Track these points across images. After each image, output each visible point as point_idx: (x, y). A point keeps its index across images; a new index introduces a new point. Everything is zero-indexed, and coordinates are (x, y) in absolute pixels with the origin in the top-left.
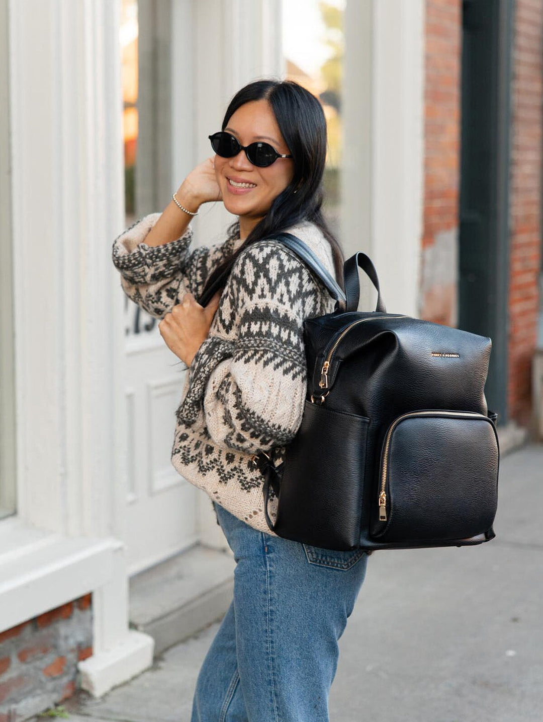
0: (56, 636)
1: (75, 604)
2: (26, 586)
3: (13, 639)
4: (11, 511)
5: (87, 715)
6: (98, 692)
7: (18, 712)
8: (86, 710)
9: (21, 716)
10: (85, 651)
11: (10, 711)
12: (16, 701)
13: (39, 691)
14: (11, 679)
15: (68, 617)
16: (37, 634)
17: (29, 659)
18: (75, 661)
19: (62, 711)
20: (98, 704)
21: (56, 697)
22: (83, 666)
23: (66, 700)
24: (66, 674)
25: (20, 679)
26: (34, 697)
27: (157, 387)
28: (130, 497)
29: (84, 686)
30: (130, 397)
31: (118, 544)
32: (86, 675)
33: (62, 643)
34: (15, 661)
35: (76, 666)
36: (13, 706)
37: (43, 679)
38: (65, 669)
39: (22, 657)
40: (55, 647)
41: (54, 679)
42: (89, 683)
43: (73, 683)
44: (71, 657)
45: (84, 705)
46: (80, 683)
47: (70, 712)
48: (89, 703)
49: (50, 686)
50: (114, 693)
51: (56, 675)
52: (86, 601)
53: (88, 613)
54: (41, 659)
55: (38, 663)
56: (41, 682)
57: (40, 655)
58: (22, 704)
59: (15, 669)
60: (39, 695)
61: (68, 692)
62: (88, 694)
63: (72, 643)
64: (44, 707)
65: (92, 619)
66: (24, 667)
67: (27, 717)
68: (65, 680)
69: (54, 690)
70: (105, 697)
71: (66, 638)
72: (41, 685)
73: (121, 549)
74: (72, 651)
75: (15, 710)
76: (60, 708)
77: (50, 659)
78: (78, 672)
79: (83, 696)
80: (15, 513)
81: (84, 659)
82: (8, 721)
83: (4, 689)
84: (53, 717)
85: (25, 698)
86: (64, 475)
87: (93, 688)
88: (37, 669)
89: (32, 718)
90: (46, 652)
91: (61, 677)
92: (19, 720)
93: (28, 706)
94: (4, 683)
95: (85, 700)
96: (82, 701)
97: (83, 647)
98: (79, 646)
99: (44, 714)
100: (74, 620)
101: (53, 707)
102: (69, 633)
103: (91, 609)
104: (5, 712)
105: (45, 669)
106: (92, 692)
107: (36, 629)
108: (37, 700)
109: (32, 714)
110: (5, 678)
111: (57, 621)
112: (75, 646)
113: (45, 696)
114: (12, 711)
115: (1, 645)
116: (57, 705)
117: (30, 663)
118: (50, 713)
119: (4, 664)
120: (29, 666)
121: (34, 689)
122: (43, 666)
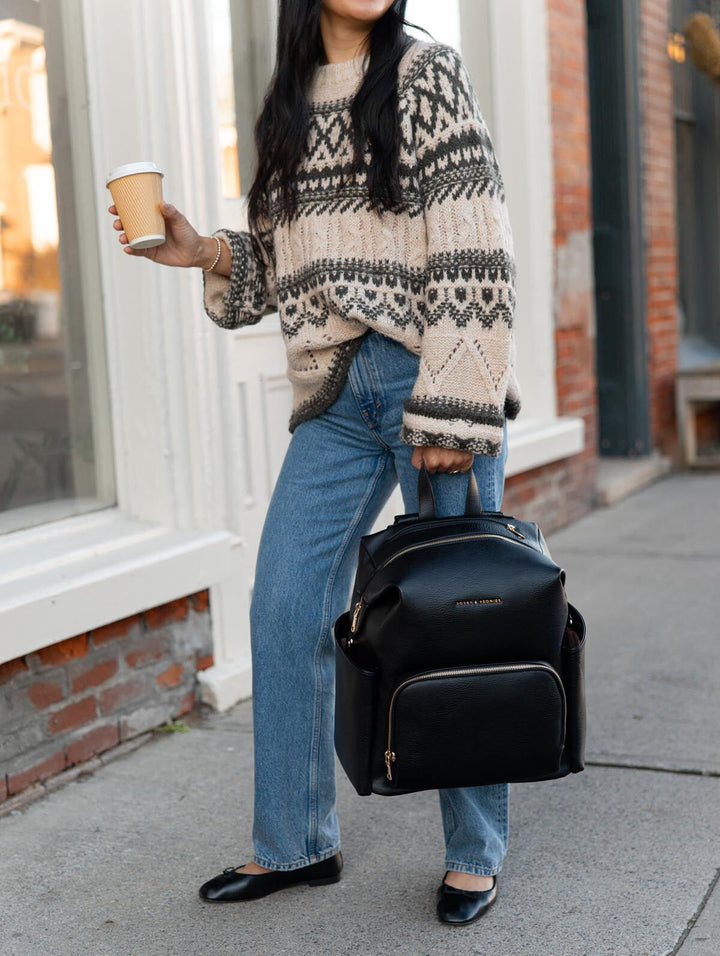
0: (170, 640)
1: (190, 604)
2: (132, 575)
3: (120, 639)
4: (111, 502)
5: (211, 729)
6: (222, 705)
7: (130, 724)
8: (210, 724)
9: (133, 730)
10: (205, 660)
11: (119, 723)
12: (127, 713)
13: (152, 702)
14: (118, 685)
15: (183, 619)
16: (147, 636)
17: (139, 665)
18: (193, 670)
19: (182, 726)
20: (222, 718)
21: (173, 710)
22: (203, 676)
23: (185, 714)
24: (184, 684)
25: (129, 687)
26: (147, 708)
27: (272, 379)
28: (248, 500)
29: (205, 699)
30: (242, 386)
31: (236, 540)
32: (207, 686)
33: (176, 647)
34: (122, 665)
35: (195, 676)
36: (123, 718)
37: (157, 688)
38: (181, 677)
39: (131, 661)
40: (169, 651)
41: (170, 689)
42: (211, 695)
43: (192, 694)
44: (189, 665)
45: (207, 719)
46: (200, 697)
47: (190, 726)
48: (211, 717)
49: (166, 696)
50: (239, 707)
51: (172, 685)
52: (200, 600)
53: (206, 616)
54: (154, 664)
55: (150, 669)
56: (154, 691)
57: (152, 661)
58: (135, 715)
59: (123, 675)
60: (154, 707)
61: (187, 706)
62: (211, 708)
63: (188, 649)
64: (159, 721)
65: (210, 623)
66: (133, 673)
67: (141, 731)
68: (183, 691)
69: (171, 703)
70: (229, 711)
71: (182, 643)
72: (155, 695)
73: (238, 545)
74: (190, 658)
75: (125, 722)
76: (179, 723)
77: (164, 665)
78: (197, 683)
79: (205, 710)
80: (115, 505)
81: (204, 669)
82: (119, 736)
83: (111, 696)
84: (170, 732)
85: (137, 709)
86: (170, 457)
87: (215, 701)
88: (149, 675)
89: (146, 733)
90: (158, 656)
91: (178, 687)
92: (130, 735)
93: (141, 718)
94: (109, 690)
95: (207, 714)
96: (204, 717)
97: (202, 654)
98: (198, 652)
99: (160, 729)
100: (190, 623)
101: (170, 722)
102: (184, 636)
103: (209, 612)
104: (114, 723)
105: (159, 677)
106: (214, 705)
107: (145, 629)
108: (151, 711)
109: (146, 728)
110: (112, 683)
111: (170, 623)
112: (192, 653)
113: (160, 708)
114: (122, 723)
115: (105, 645)
116: (174, 720)
117: (140, 668)
118: (166, 728)
119: (108, 668)
120: (139, 672)
121: (147, 699)
122: (156, 673)
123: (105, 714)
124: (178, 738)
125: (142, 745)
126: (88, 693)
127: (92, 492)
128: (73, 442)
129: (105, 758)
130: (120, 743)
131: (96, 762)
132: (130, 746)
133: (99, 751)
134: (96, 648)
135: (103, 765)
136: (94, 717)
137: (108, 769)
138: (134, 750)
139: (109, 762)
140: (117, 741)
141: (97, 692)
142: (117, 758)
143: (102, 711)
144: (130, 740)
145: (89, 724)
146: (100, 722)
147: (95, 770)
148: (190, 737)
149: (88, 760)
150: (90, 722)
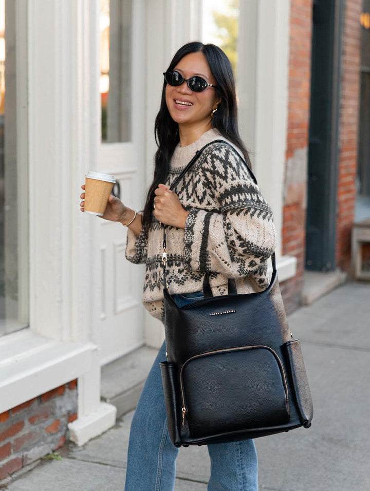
0: (54, 407)
1: (67, 386)
2: (35, 375)
3: (26, 409)
4: (26, 325)
5: (73, 458)
6: (80, 443)
7: (29, 456)
8: (73, 455)
9: (30, 459)
10: (72, 416)
11: (23, 456)
12: (27, 449)
13: (42, 443)
14: (24, 435)
15: (62, 394)
16: (42, 405)
17: (35, 423)
18: (66, 422)
19: (57, 456)
20: (80, 451)
21: (53, 446)
22: (70, 426)
23: (60, 447)
24: (60, 431)
25: (30, 435)
26: (39, 446)
27: (120, 245)
28: (103, 316)
29: (71, 439)
30: (103, 251)
31: (94, 347)
32: (73, 432)
33: (57, 412)
34: (27, 423)
35: (67, 426)
36: (26, 453)
37: (45, 435)
38: (59, 427)
39: (32, 421)
40: (53, 414)
41: (52, 435)
42: (75, 437)
43: (64, 436)
44: (63, 420)
45: (72, 451)
46: (69, 437)
47: (62, 456)
48: (74, 450)
49: (50, 439)
50: (90, 443)
51: (53, 432)
52: (73, 384)
53: (75, 391)
54: (44, 421)
55: (42, 425)
56: (43, 436)
57: (44, 419)
58: (31, 451)
59: (27, 429)
60: (42, 445)
61: (61, 443)
62: (74, 444)
63: (64, 411)
64: (46, 452)
65: (77, 395)
66: (33, 427)
67: (34, 459)
68: (60, 435)
69: (52, 442)
70: (85, 446)
71: (61, 408)
72: (44, 439)
73: (96, 350)
74: (64, 416)
75: (26, 455)
76: (56, 454)
77: (50, 421)
78: (68, 429)
79: (71, 445)
80: (28, 327)
81: (72, 422)
82: (22, 462)
83: (19, 442)
84: (51, 459)
85: (33, 447)
86: (61, 302)
87: (77, 440)
88: (41, 428)
89: (38, 460)
90: (47, 417)
91: (57, 433)
92: (29, 462)
93: (35, 452)
94: (19, 438)
95: (72, 447)
96: (70, 449)
97: (71, 414)
98: (69, 412)
99: (45, 457)
100: (66, 396)
101: (51, 452)
102: (62, 405)
103: (77, 389)
104: (20, 457)
105: (46, 429)
106: (76, 443)
107: (41, 402)
108: (41, 448)
109: (37, 458)
110: (20, 434)
111: (55, 397)
112: (66, 413)
113: (46, 446)
114: (24, 456)
115: (18, 413)
116: (54, 451)
117: (36, 425)
118: (49, 456)
119: (20, 425)
120: (36, 426)
121: (39, 441)
122: (45, 427)
123: (16, 451)
124: (55, 464)
125: (34, 468)
126: (7, 441)
127: (15, 316)
128: (6, 286)
129: (14, 476)
130: (23, 467)
131: (9, 479)
132: (28, 468)
133: (10, 473)
134: (13, 415)
135: (13, 481)
136: (9, 454)
137: (15, 484)
138: (30, 471)
139: (16, 479)
140: (21, 466)
141: (12, 440)
142: (20, 477)
143: (14, 450)
144: (28, 465)
145: (6, 458)
146: (13, 457)
147: (8, 484)
148: (62, 463)
149: (5, 478)
150: (7, 457)
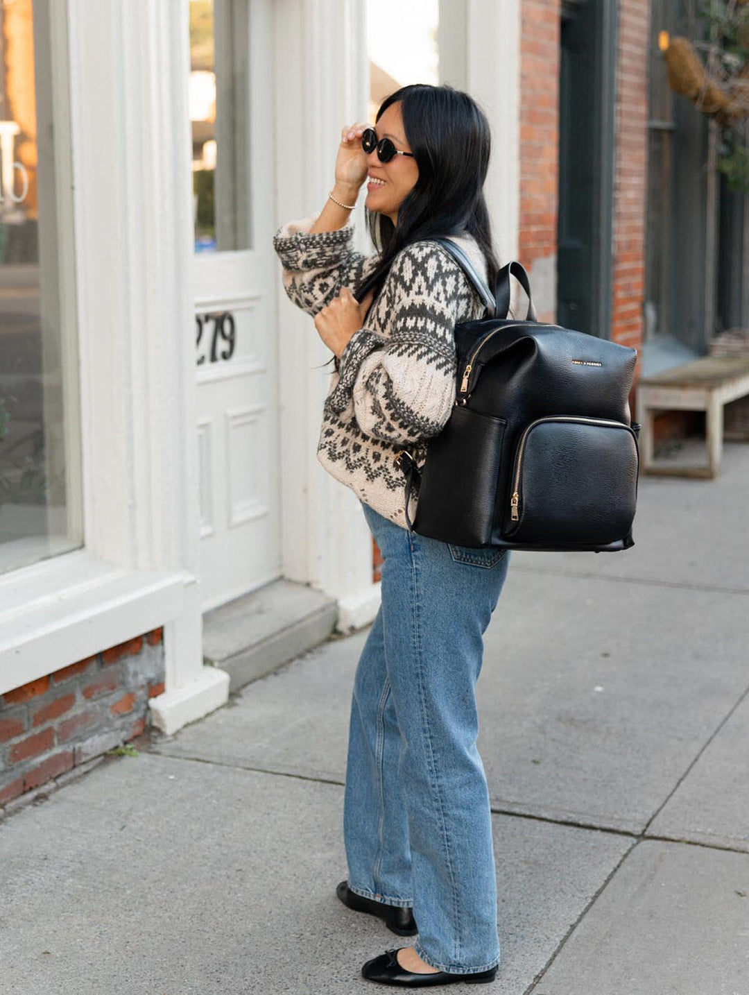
0: (124, 672)
1: (145, 639)
2: (90, 621)
3: (78, 675)
4: (78, 544)
5: (158, 753)
6: (169, 729)
7: (84, 750)
8: (157, 748)
9: (86, 754)
10: (156, 688)
11: (74, 749)
12: (81, 740)
13: (106, 729)
14: (75, 717)
15: (137, 653)
16: (104, 670)
17: (94, 697)
18: (145, 698)
19: (131, 749)
20: (169, 742)
21: (124, 735)
22: (153, 703)
23: (136, 737)
24: (136, 711)
25: (86, 716)
26: (100, 735)
27: (235, 417)
28: (207, 530)
29: (155, 724)
31: (189, 578)
32: (157, 712)
33: (130, 678)
34: (80, 698)
35: (147, 703)
36: (78, 745)
37: (111, 716)
38: (134, 705)
39: (88, 694)
40: (123, 683)
41: (122, 716)
42: (160, 720)
43: (143, 719)
44: (141, 693)
45: (155, 743)
46: (151, 721)
47: (139, 751)
48: (159, 740)
49: (118, 723)
50: (185, 730)
51: (126, 712)
52: (156, 636)
53: (159, 648)
54: (108, 695)
55: (105, 700)
56: (108, 718)
57: (107, 692)
58: (89, 742)
59: (80, 706)
60: (106, 733)
61: (138, 730)
62: (160, 732)
63: (141, 679)
64: (112, 745)
65: (163, 654)
66: (89, 705)
67: (93, 755)
68: (135, 717)
69: (123, 728)
70: (176, 734)
71: (136, 674)
72: (109, 723)
73: (193, 583)
74: (142, 687)
75: (80, 748)
76: (129, 746)
77: (118, 695)
78: (148, 708)
79: (154, 734)
80: (82, 546)
81: (155, 696)
82: (73, 760)
83: (68, 727)
84: (121, 755)
85: (91, 736)
86: (132, 507)
87: (164, 726)
88: (103, 706)
89: (99, 756)
90: (113, 688)
91: (130, 714)
92: (84, 759)
93: (95, 744)
94: (67, 721)
95: (156, 737)
96: (153, 739)
97: (154, 683)
98: (150, 682)
99: (112, 752)
100: (144, 656)
101: (121, 745)
102: (139, 669)
103: (163, 644)
104: (70, 750)
105: (113, 707)
106: (163, 730)
107: (102, 665)
108: (104, 737)
109: (99, 751)
110: (69, 715)
111: (126, 657)
112: (144, 683)
113: (113, 734)
114: (77, 748)
115: (64, 682)
116: (126, 743)
117: (96, 700)
118: (118, 751)
119: (68, 701)
120: (94, 703)
121: (101, 726)
122: (111, 703)
123: (61, 742)
124: (127, 762)
125: (95, 768)
126: (47, 725)
127: (63, 531)
128: (48, 483)
129: (60, 781)
130: (74, 767)
131: (52, 785)
132: (84, 769)
133: (54, 776)
134: (56, 685)
135: (58, 788)
136: (50, 745)
137: (61, 792)
138: (87, 773)
139: (64, 785)
140: (71, 765)
141: (55, 723)
142: (71, 782)
143: (59, 740)
144: (84, 763)
145: (46, 753)
146: (57, 750)
147: (49, 792)
148: (138, 760)
149: (45, 784)
150: (48, 750)
